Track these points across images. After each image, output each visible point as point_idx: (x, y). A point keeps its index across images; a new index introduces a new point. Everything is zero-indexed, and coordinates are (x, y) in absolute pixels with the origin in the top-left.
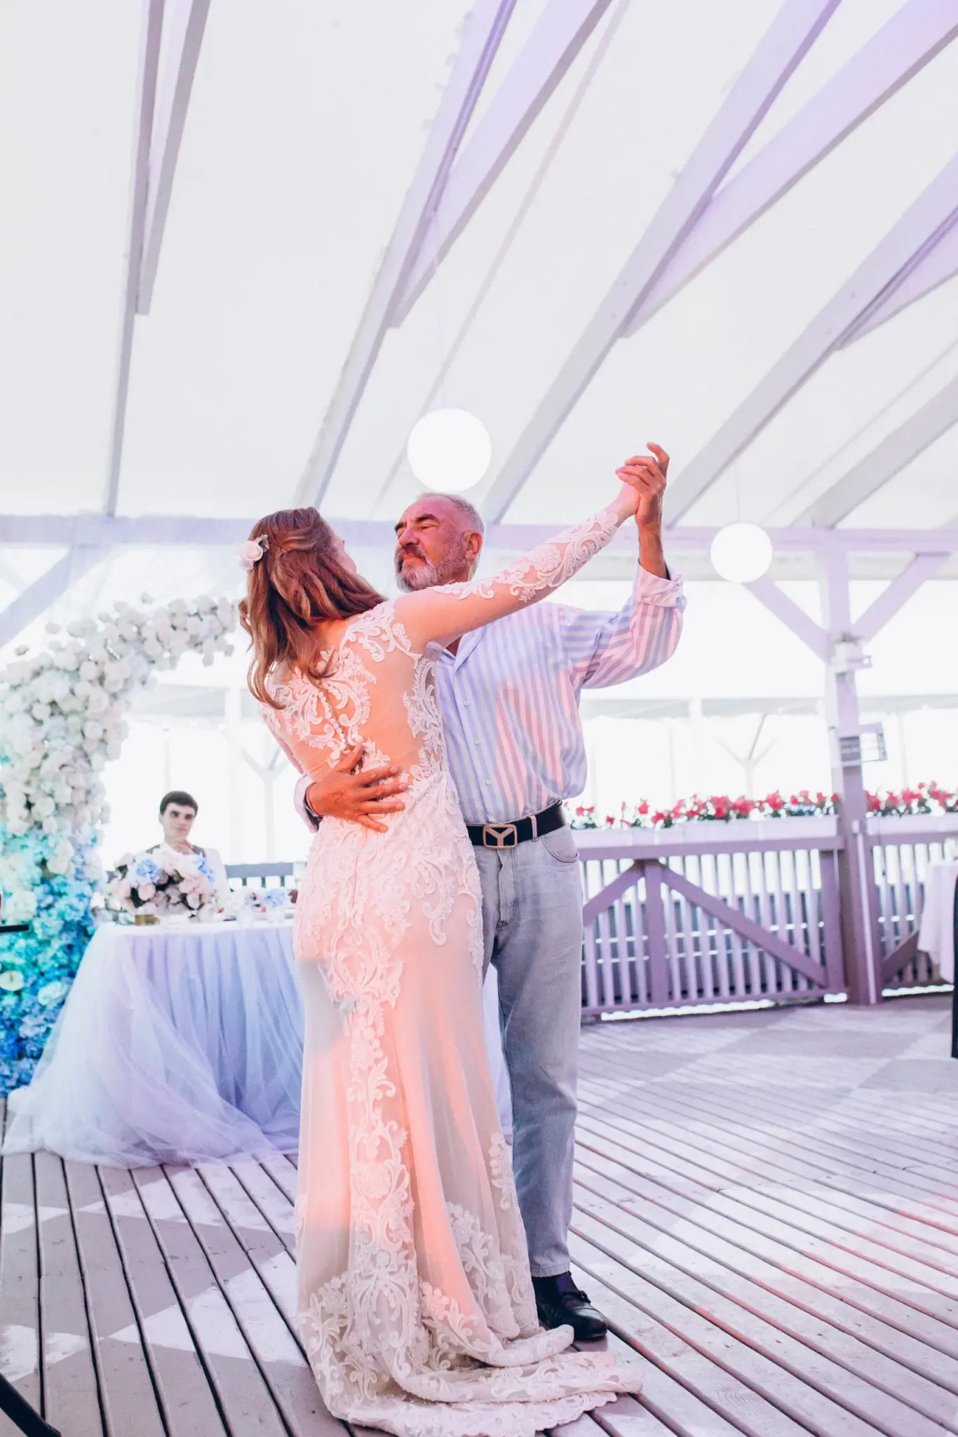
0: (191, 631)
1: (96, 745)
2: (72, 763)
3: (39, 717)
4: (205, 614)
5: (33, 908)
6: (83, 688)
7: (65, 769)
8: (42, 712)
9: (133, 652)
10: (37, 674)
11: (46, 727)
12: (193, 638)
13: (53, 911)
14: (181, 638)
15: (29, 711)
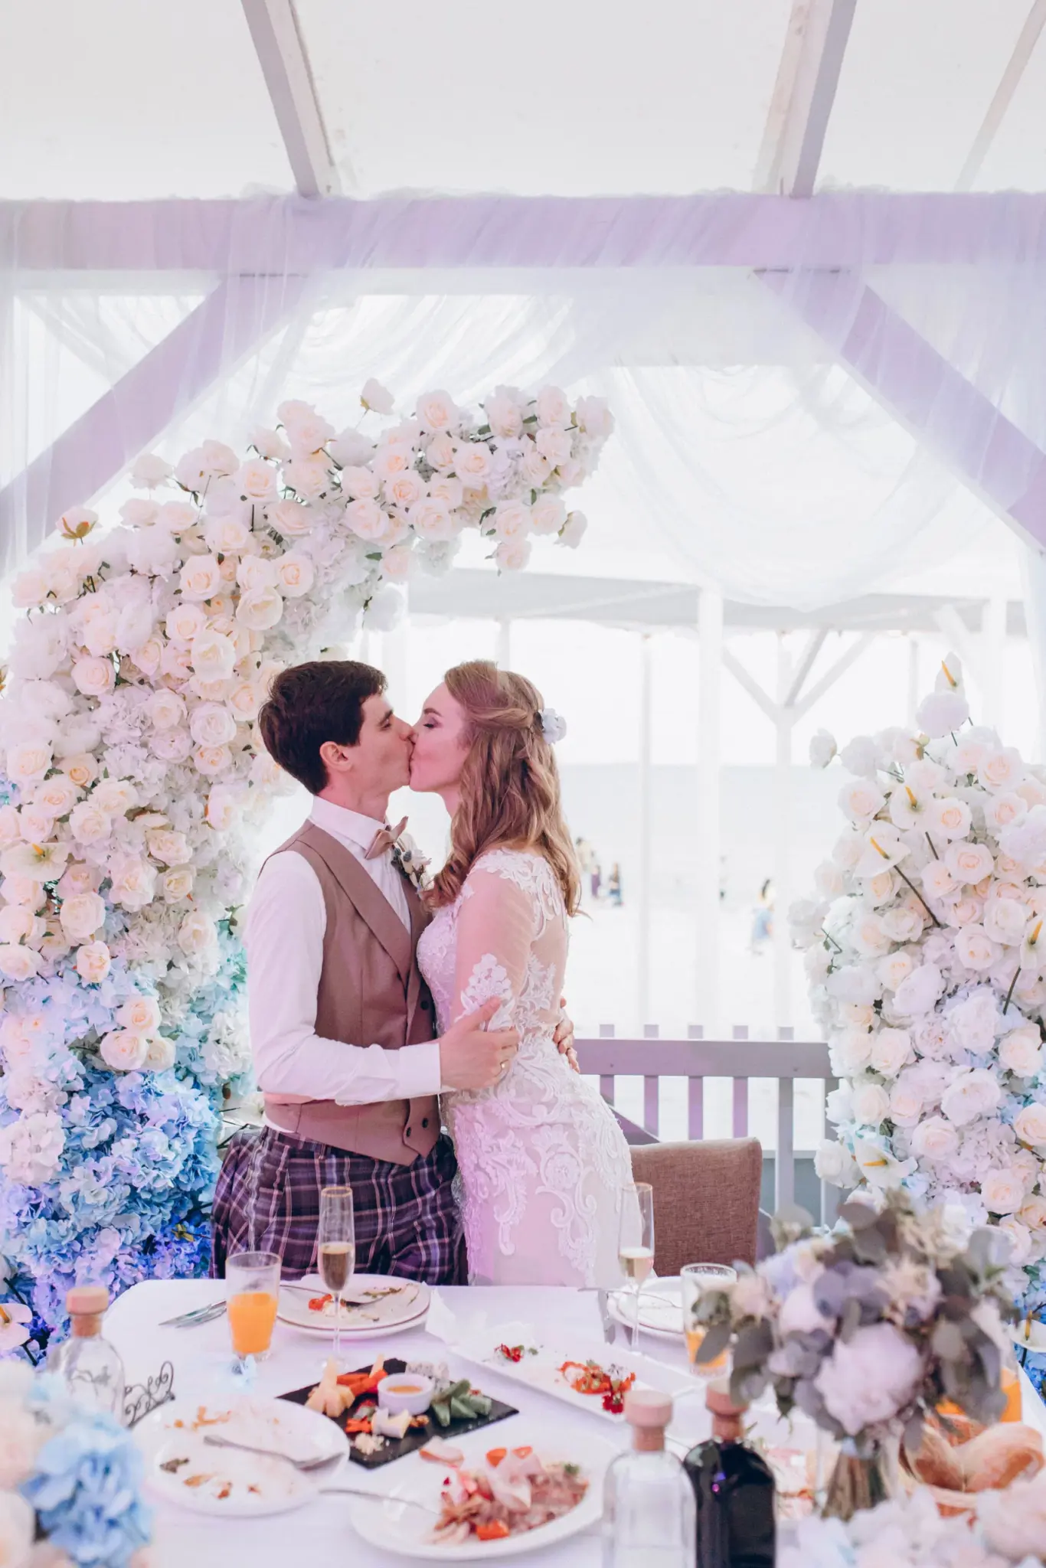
0: (467, 479)
1: (226, 759)
2: (163, 803)
3: (87, 689)
4: (507, 434)
5: (51, 1159)
6: (184, 620)
7: (142, 820)
8: (92, 677)
9: (321, 534)
10: (89, 585)
11: (103, 714)
12: (473, 495)
13: (106, 1163)
14: (444, 495)
15: (62, 676)
